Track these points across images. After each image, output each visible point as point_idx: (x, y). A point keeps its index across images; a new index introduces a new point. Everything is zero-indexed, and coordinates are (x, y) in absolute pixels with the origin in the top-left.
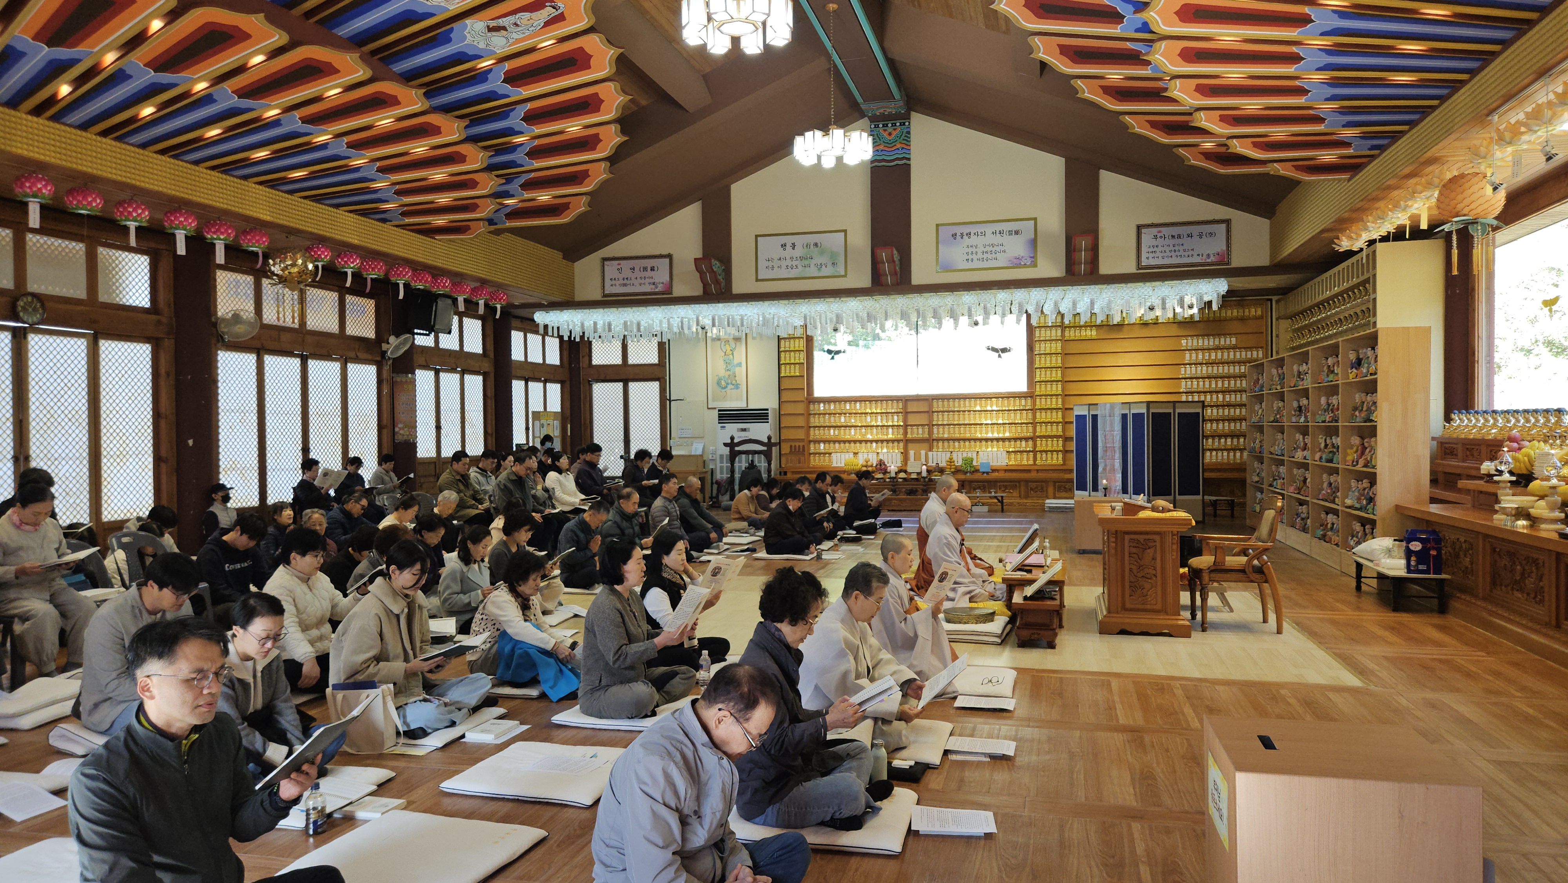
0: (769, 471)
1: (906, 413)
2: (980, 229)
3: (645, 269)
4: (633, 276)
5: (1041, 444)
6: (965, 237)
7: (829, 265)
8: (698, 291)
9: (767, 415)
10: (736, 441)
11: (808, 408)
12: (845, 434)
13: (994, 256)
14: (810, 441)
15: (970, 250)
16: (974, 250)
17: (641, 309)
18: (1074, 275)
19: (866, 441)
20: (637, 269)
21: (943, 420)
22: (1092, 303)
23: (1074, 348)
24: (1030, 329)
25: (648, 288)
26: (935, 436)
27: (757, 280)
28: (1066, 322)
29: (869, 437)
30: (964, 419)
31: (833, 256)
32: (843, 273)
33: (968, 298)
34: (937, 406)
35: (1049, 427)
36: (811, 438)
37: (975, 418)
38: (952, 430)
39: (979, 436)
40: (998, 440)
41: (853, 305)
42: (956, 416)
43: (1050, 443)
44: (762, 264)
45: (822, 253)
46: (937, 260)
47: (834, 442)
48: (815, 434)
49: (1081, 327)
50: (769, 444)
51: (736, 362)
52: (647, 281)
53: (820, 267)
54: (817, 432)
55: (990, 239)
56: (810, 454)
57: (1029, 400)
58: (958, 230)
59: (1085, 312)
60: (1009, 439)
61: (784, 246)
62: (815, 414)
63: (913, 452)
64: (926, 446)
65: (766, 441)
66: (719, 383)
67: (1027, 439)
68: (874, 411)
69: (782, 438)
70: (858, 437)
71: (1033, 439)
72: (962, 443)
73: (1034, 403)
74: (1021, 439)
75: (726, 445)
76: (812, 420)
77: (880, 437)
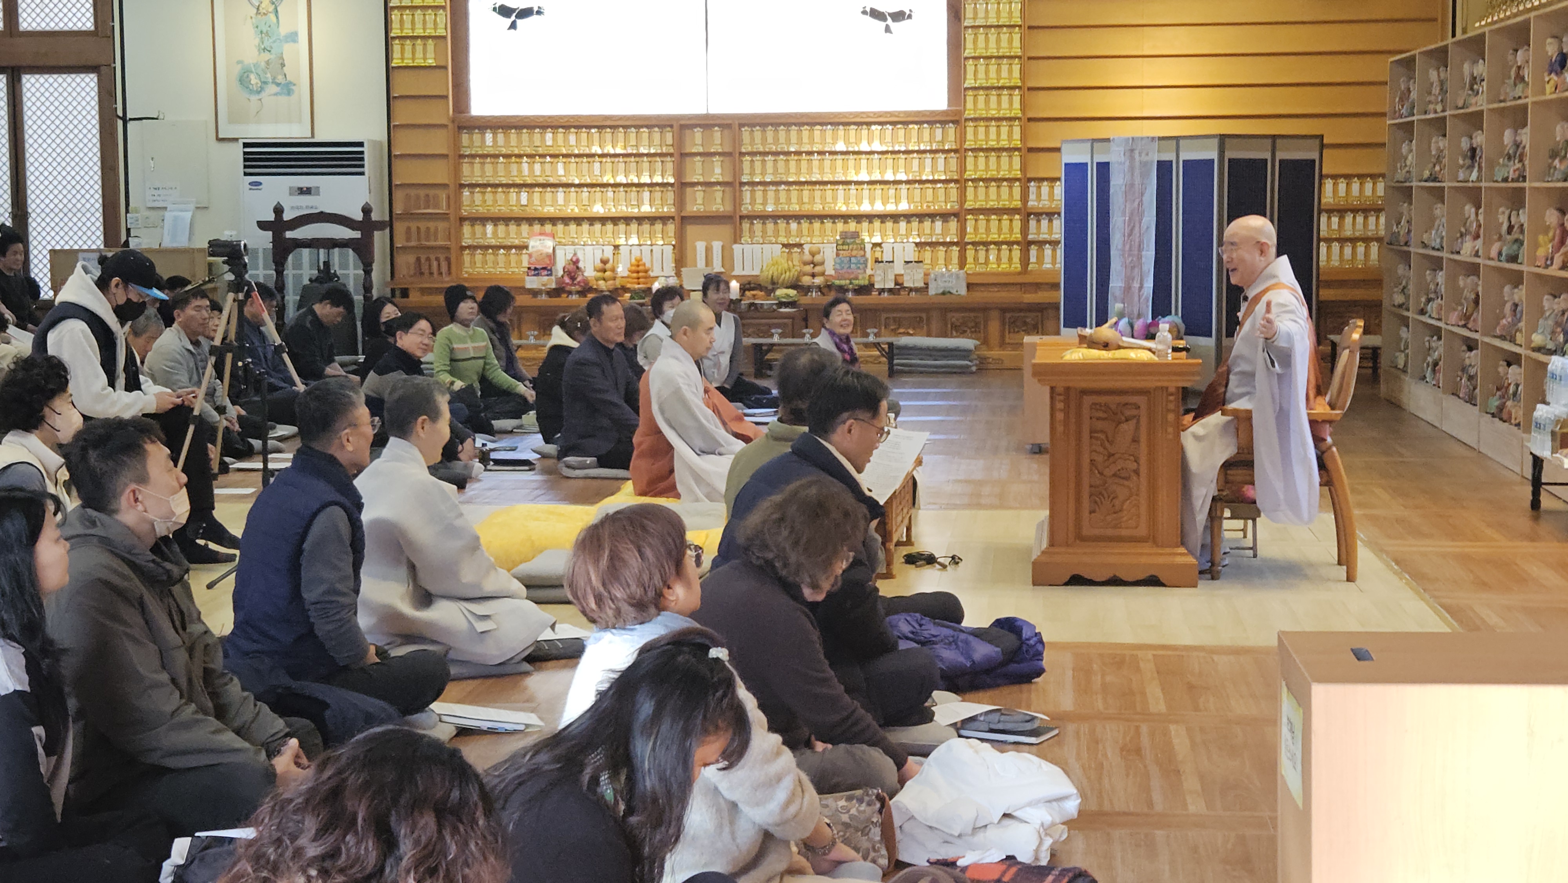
0: (367, 288)
1: (682, 157)
5: (976, 228)
9: (360, 156)
10: (288, 216)
11: (458, 141)
12: (543, 202)
14: (461, 220)
19: (593, 219)
21: (763, 173)
23: (1048, 14)
26: (746, 208)
29: (597, 209)
30: (810, 171)
34: (751, 140)
35: (993, 190)
37: (833, 169)
38: (783, 196)
39: (841, 207)
40: (884, 215)
42: (793, 164)
43: (994, 224)
47: (519, 221)
48: (473, 202)
50: (367, 225)
51: (283, 30)
54: (478, 197)
56: (463, 248)
57: (951, 128)
60: (908, 217)
62: (473, 156)
63: (701, 246)
64: (726, 230)
65: (359, 216)
66: (243, 80)
67: (945, 216)
68: (609, 149)
69: (398, 210)
70: (573, 209)
71: (958, 215)
72: (805, 225)
73: (962, 138)
74: (932, 216)
75: (263, 225)
76: (466, 169)
77: (624, 209)
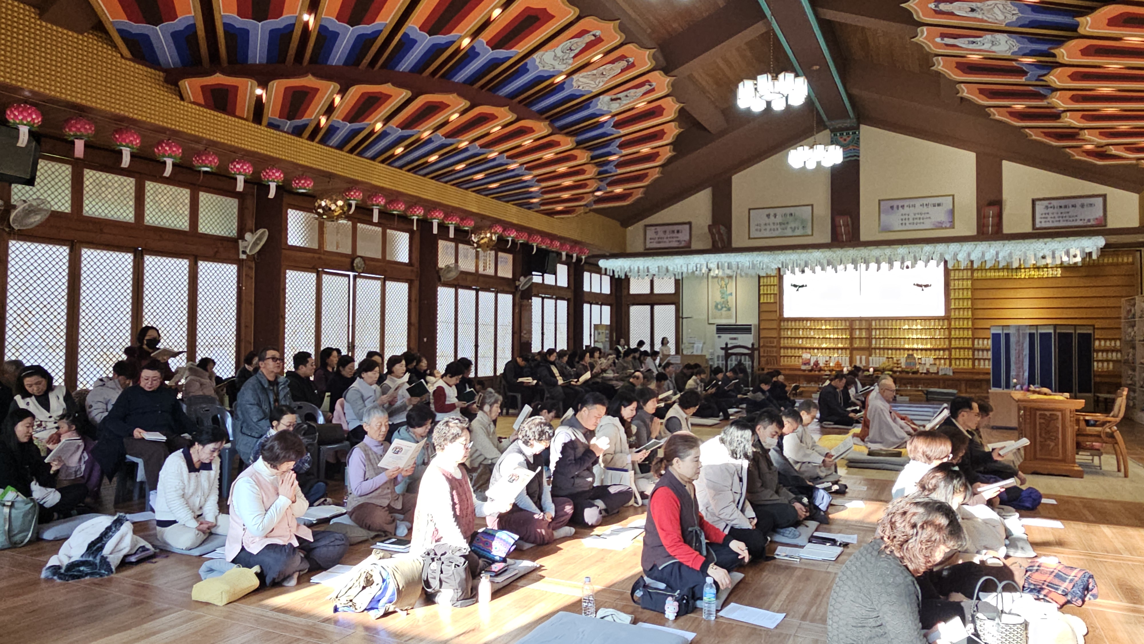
1: (852, 330)
2: (912, 202)
3: (673, 232)
4: (665, 236)
5: (955, 354)
6: (900, 208)
7: (800, 227)
8: (709, 246)
9: (750, 329)
10: (729, 346)
11: (779, 325)
12: (806, 343)
13: (922, 221)
14: (781, 348)
15: (904, 217)
16: (907, 217)
17: (669, 257)
18: (983, 234)
19: (822, 349)
20: (668, 232)
21: (879, 335)
22: (997, 254)
23: (979, 285)
24: (947, 272)
25: (675, 244)
26: (874, 346)
27: (749, 238)
28: (975, 266)
29: (824, 346)
30: (896, 334)
31: (803, 222)
32: (810, 233)
33: (902, 250)
34: (875, 325)
35: (961, 342)
36: (782, 345)
37: (904, 334)
38: (886, 342)
39: (907, 346)
40: (922, 350)
41: (817, 254)
42: (890, 332)
43: (962, 353)
44: (752, 229)
45: (796, 220)
46: (879, 224)
47: (799, 348)
48: (784, 343)
49: (986, 270)
50: (753, 349)
52: (675, 239)
53: (793, 229)
54: (786, 341)
55: (918, 209)
56: (781, 356)
57: (946, 322)
58: (895, 203)
59: (991, 260)
60: (930, 350)
61: (768, 216)
62: (785, 329)
63: (858, 357)
64: (867, 353)
65: (750, 346)
66: (716, 307)
67: (944, 350)
68: (828, 327)
69: (761, 344)
70: (816, 345)
71: (949, 349)
72: (894, 351)
73: (950, 324)
74: (939, 350)
75: (722, 349)
76: (782, 333)
77: (832, 345)
